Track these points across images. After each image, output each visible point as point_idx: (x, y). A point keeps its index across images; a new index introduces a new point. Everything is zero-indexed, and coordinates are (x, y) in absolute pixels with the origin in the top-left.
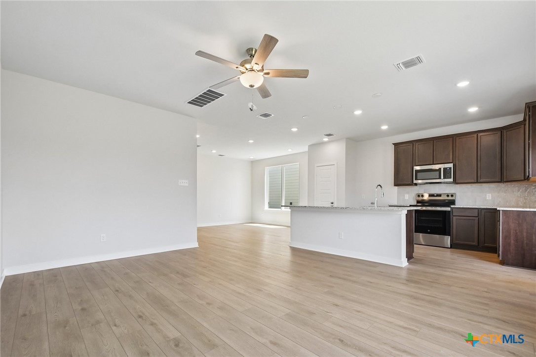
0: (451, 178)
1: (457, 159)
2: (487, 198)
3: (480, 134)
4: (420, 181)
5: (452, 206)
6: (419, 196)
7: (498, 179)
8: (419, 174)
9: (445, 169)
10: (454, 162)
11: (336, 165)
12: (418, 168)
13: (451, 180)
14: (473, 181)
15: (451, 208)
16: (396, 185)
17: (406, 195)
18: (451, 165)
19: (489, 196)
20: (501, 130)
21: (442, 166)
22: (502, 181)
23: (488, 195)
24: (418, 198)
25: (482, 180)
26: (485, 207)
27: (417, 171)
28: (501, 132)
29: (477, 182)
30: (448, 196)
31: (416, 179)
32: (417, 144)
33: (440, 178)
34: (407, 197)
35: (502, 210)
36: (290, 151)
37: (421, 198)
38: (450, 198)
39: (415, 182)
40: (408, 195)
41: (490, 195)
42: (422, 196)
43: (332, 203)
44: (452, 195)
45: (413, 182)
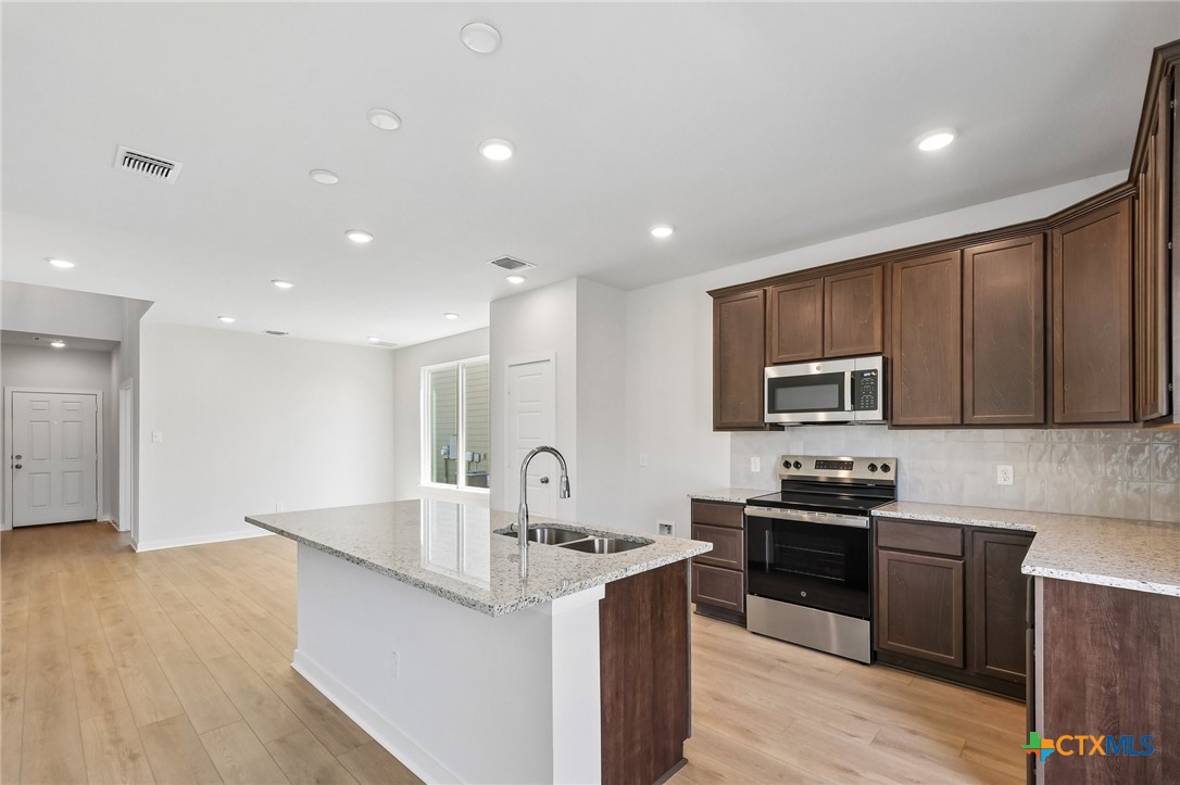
1: (896, 340)
2: (1000, 481)
3: (971, 250)
4: (785, 418)
5: (875, 512)
6: (787, 465)
7: (1035, 414)
8: (781, 393)
9: (857, 376)
10: (888, 349)
11: (553, 360)
12: (772, 372)
13: (877, 415)
14: (949, 419)
15: (871, 517)
16: (719, 426)
17: (752, 459)
18: (876, 363)
19: (1005, 475)
20: (1043, 231)
21: (847, 367)
22: (1046, 422)
23: (1000, 468)
24: (785, 471)
25: (979, 418)
26: (986, 523)
27: (777, 383)
28: (1045, 236)
29: (962, 425)
30: (873, 468)
31: (772, 410)
32: (776, 290)
33: (841, 408)
34: (756, 465)
35: (1046, 579)
37: (793, 472)
38: (879, 475)
39: (769, 418)
40: (758, 460)
41: (1010, 468)
42: (797, 465)
43: (544, 481)
44: (885, 468)
45: (763, 418)
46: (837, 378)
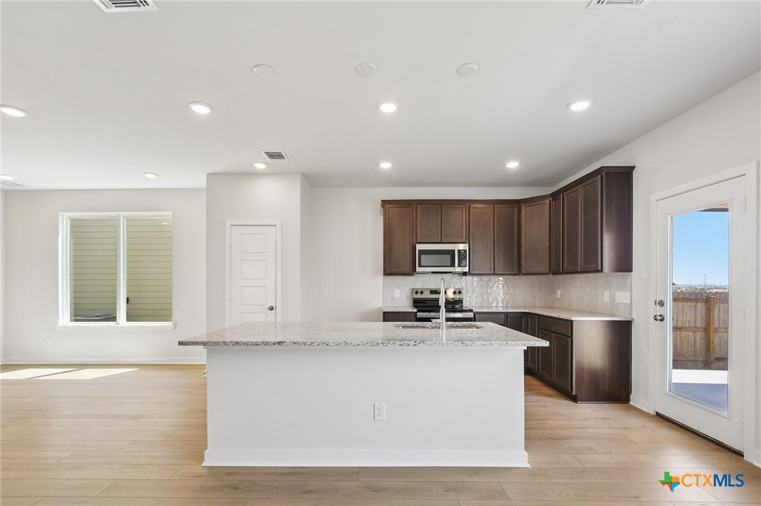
0: (466, 266)
1: (471, 238)
6: (417, 293)
7: (516, 270)
8: (424, 257)
9: (461, 252)
10: (471, 241)
11: (279, 226)
12: (419, 247)
13: (467, 269)
16: (387, 273)
17: (396, 290)
18: (466, 247)
20: (519, 204)
21: (457, 247)
22: (519, 273)
24: (415, 296)
27: (422, 252)
28: (519, 206)
29: (494, 274)
30: (455, 293)
31: (420, 266)
32: (419, 207)
33: (453, 265)
34: (397, 293)
36: (151, 180)
37: (419, 296)
38: (456, 296)
40: (398, 291)
42: (422, 293)
43: (271, 309)
44: (460, 292)
45: (414, 270)
46: (452, 253)
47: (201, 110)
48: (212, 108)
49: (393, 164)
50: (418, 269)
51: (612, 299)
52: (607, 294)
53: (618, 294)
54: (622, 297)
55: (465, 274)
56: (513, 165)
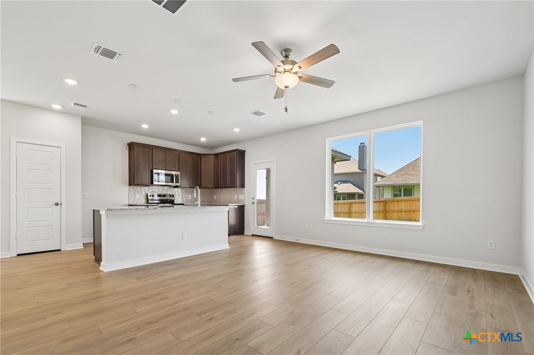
0: (178, 183)
6: (150, 196)
16: (136, 184)
18: (179, 173)
22: (200, 187)
28: (201, 157)
29: (190, 187)
30: (170, 196)
32: (154, 149)
33: (172, 181)
37: (152, 198)
38: (172, 198)
43: (57, 204)
44: (173, 196)
45: (152, 183)
46: (172, 176)
47: (71, 82)
48: (79, 82)
49: (150, 126)
50: (155, 183)
51: (238, 198)
52: (236, 196)
53: (240, 196)
54: (241, 197)
55: (176, 187)
56: (203, 139)
